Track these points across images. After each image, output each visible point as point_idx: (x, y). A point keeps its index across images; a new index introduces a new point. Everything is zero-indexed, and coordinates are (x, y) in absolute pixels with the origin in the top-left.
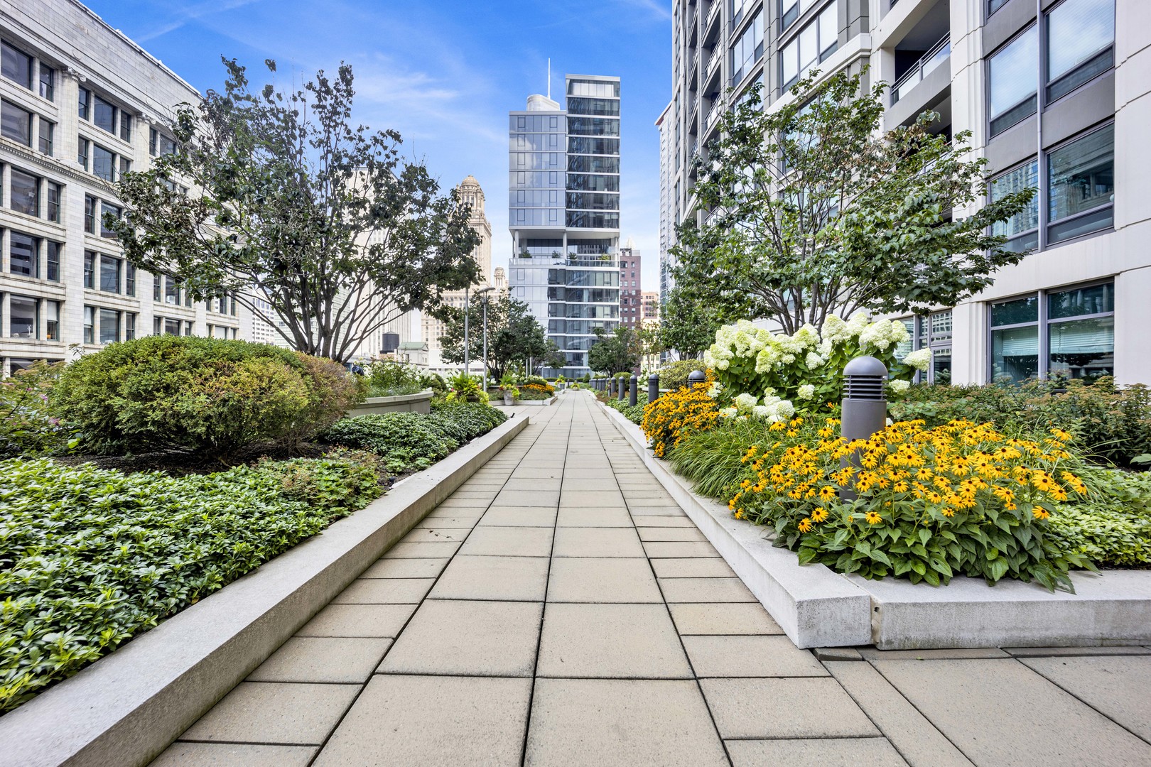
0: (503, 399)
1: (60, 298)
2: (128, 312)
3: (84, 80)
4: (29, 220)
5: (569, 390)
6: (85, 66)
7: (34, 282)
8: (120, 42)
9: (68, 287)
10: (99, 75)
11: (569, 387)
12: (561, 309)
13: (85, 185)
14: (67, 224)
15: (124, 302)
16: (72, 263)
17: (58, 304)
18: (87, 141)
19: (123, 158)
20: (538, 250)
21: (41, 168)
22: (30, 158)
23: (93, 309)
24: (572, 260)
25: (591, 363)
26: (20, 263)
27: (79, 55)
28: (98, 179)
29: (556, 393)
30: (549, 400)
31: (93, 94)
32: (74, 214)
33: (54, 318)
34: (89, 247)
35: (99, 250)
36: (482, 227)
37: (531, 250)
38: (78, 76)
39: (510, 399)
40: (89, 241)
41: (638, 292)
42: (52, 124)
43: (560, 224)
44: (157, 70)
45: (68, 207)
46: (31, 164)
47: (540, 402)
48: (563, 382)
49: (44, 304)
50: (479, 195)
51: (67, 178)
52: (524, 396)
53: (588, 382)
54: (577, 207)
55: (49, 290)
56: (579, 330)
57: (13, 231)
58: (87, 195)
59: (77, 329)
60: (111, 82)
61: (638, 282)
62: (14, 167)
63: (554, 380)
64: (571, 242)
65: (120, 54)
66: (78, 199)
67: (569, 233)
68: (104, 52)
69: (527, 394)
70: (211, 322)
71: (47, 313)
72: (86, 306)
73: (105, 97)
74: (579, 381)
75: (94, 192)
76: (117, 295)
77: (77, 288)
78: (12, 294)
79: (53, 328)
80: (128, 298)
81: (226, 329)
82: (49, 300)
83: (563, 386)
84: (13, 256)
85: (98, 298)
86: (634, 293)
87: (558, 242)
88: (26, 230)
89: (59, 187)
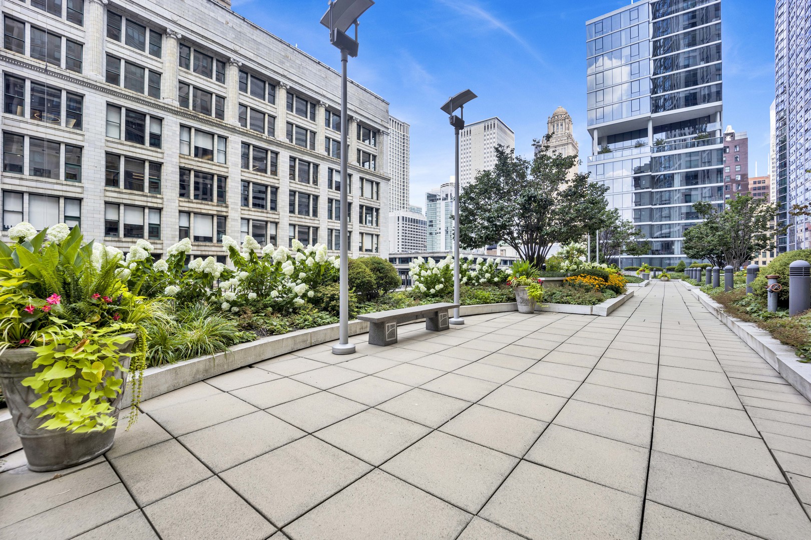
0: (514, 300)
1: (277, 220)
2: (313, 227)
3: (288, 87)
4: (261, 175)
5: (654, 281)
6: (289, 79)
7: (263, 212)
8: (308, 59)
9: (281, 213)
10: (296, 82)
11: (655, 277)
12: (647, 197)
13: (289, 151)
14: (280, 176)
15: (311, 221)
16: (283, 199)
17: (276, 224)
18: (292, 124)
19: (311, 132)
20: (619, 145)
21: (267, 144)
22: (261, 139)
23: (294, 226)
24: (659, 145)
25: (687, 248)
26: (258, 202)
27: (286, 73)
28: (297, 147)
29: (630, 288)
30: (610, 302)
31: (295, 96)
32: (283, 169)
33: (274, 233)
34: (292, 189)
35: (297, 190)
36: (570, 146)
37: (611, 146)
38: (285, 85)
39: (524, 301)
40: (292, 185)
41: (745, 176)
42: (274, 118)
43: (645, 112)
44: (329, 71)
45: (280, 166)
46: (262, 143)
47: (586, 309)
48: (647, 272)
49: (269, 224)
50: (567, 120)
51: (280, 148)
52: (558, 295)
53: (682, 271)
54: (664, 90)
55: (271, 216)
56: (669, 217)
57: (254, 183)
58: (291, 157)
59: (285, 239)
60: (303, 86)
61: (745, 165)
62: (254, 146)
63: (635, 270)
64: (656, 130)
65: (308, 67)
66: (286, 160)
67: (654, 119)
68: (299, 68)
69: (566, 290)
70: (362, 231)
71: (271, 230)
72: (290, 225)
73: (301, 96)
74: (669, 270)
75: (295, 154)
76: (307, 217)
77: (285, 214)
78: (253, 220)
79: (274, 238)
80: (313, 218)
81: (372, 235)
82: (271, 222)
83: (647, 277)
84: (254, 198)
85: (297, 219)
86: (739, 178)
87: (643, 133)
88: (259, 182)
89: (277, 154)
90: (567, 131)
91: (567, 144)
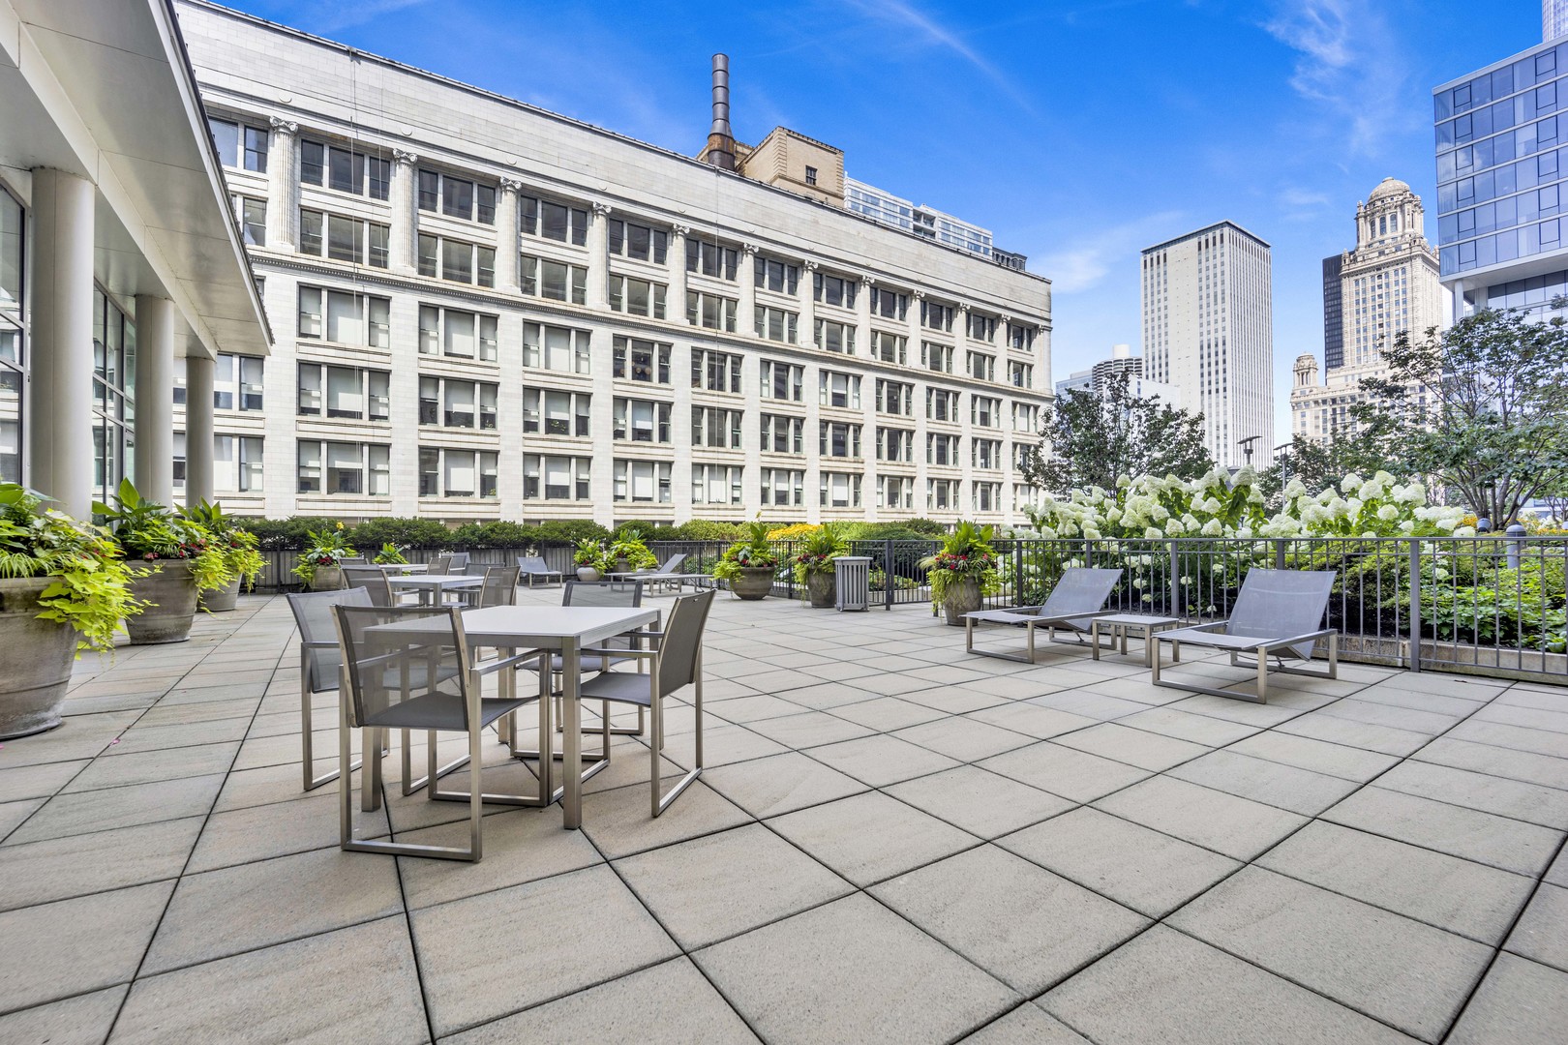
90: (1409, 230)
91: (1411, 259)
